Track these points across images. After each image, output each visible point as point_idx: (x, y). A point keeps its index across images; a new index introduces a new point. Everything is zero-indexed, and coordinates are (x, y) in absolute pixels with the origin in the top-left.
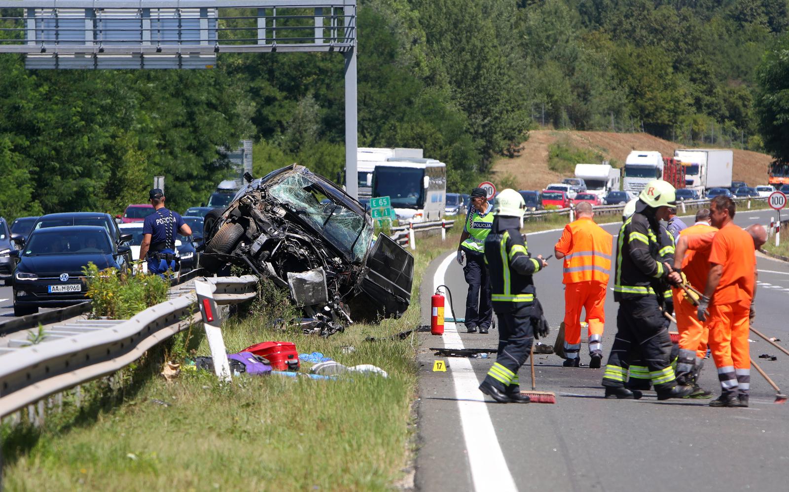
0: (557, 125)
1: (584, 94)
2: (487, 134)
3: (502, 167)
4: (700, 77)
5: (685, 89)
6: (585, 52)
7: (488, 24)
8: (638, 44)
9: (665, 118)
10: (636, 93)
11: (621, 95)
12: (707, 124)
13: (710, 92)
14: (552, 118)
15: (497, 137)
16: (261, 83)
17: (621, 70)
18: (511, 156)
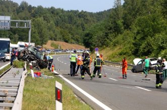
0: (52, 40)
1: (56, 36)
2: (42, 41)
3: (44, 46)
4: (72, 34)
5: (70, 36)
6: (56, 30)
7: (43, 25)
8: (64, 29)
9: (67, 40)
10: (63, 36)
11: (61, 36)
12: (73, 41)
13: (74, 36)
14: (51, 39)
15: (44, 41)
16: (10, 32)
17: (61, 33)
18: (45, 44)
